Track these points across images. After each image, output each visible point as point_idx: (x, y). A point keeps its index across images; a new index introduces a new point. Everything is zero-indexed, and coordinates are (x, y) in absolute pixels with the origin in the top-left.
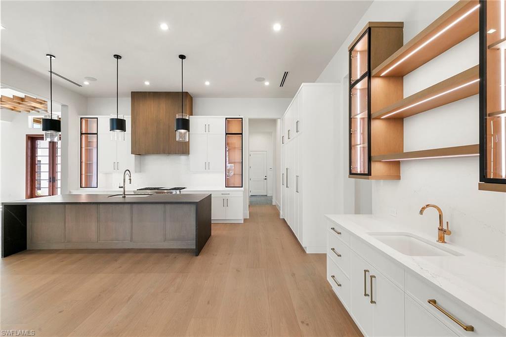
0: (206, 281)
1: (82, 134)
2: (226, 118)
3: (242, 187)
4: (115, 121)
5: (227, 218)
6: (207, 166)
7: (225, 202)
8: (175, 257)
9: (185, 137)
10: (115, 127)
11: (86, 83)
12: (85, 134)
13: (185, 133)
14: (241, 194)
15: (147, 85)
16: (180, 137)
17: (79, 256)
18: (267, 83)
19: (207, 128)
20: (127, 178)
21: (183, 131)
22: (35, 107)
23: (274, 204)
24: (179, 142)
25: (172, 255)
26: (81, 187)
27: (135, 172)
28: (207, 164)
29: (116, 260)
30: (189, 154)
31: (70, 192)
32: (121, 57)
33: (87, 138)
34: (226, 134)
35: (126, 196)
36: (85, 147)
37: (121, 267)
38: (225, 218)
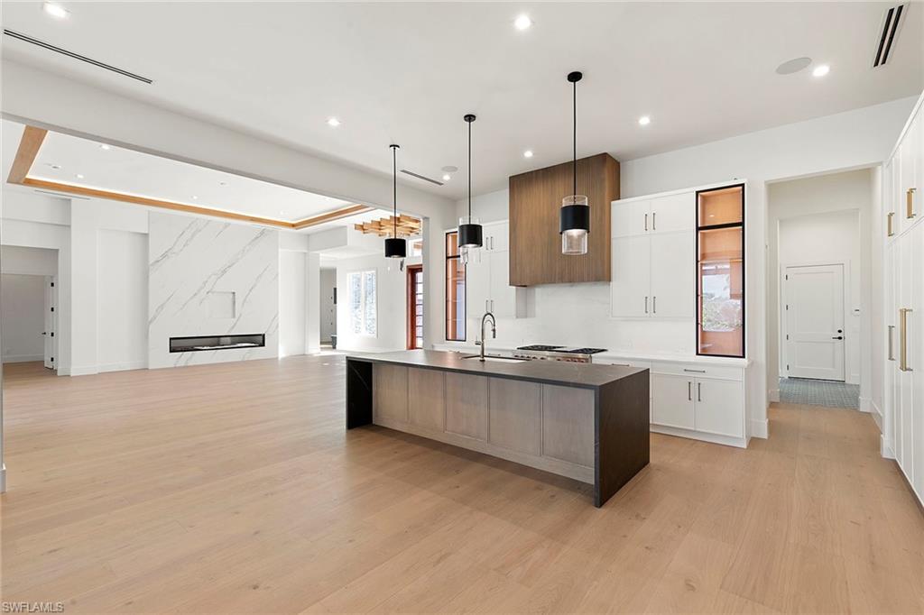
0: (596, 583)
1: (447, 258)
2: (697, 193)
3: (744, 357)
4: (465, 228)
5: (698, 430)
6: (651, 306)
7: (694, 392)
8: (553, 496)
9: (579, 245)
10: (465, 240)
11: (447, 177)
12: (452, 257)
13: (580, 237)
14: (740, 376)
15: (529, 158)
16: (570, 246)
17: (418, 448)
18: (821, 71)
19: (650, 221)
20: (488, 327)
21: (575, 232)
22: (413, 228)
23: (864, 407)
24: (568, 257)
25: (550, 489)
26: (447, 339)
27: (517, 317)
28: (650, 301)
29: (457, 472)
30: (610, 280)
31: (433, 346)
32: (474, 117)
33: (455, 264)
34: (698, 229)
35: (485, 358)
36: (453, 277)
37: (458, 487)
38: (693, 429)
